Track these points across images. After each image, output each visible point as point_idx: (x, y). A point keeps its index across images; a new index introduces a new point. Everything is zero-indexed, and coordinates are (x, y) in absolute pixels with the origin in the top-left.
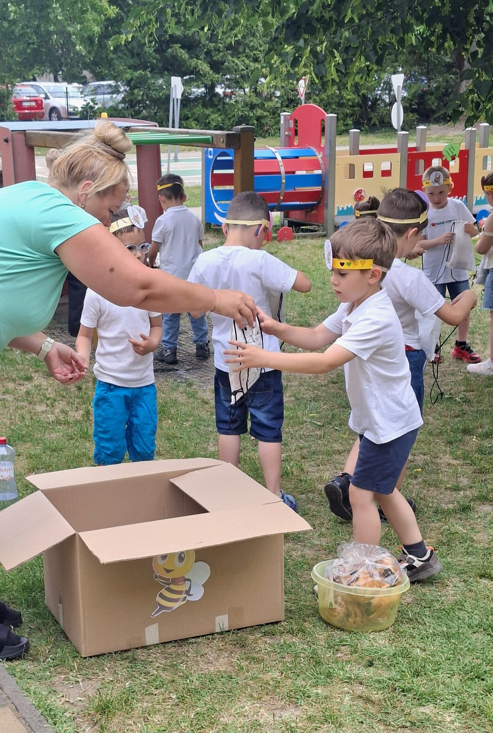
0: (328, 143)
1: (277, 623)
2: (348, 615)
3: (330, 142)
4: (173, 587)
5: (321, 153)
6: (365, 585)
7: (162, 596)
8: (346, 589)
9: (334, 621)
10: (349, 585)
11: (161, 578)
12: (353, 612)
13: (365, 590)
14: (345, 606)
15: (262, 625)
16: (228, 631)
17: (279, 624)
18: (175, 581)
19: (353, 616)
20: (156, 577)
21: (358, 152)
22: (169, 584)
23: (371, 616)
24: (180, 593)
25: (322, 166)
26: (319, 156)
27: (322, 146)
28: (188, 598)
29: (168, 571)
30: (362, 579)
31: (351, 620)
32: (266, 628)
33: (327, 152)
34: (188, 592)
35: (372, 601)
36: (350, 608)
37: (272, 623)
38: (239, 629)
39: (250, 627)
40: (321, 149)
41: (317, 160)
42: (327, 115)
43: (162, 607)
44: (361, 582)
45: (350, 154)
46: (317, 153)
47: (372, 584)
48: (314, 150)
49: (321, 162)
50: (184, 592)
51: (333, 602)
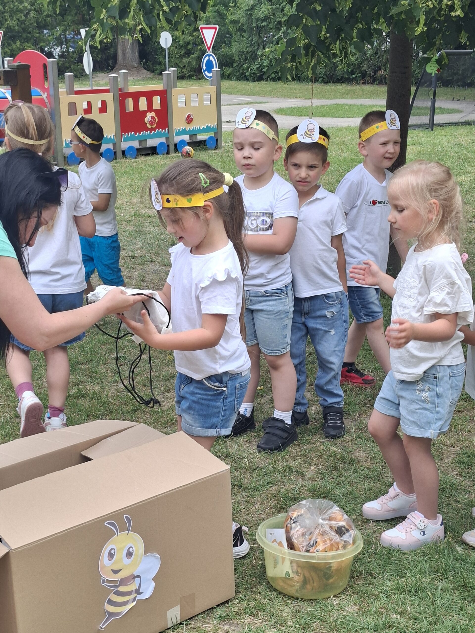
0: (52, 84)
1: (227, 602)
2: (305, 582)
3: (54, 84)
4: (122, 589)
5: (46, 93)
6: (325, 550)
7: (111, 602)
8: (304, 557)
9: (292, 591)
10: (308, 551)
11: (109, 581)
12: (311, 578)
13: (325, 556)
14: (302, 574)
15: (212, 608)
16: (180, 624)
17: (230, 603)
18: (124, 582)
19: (311, 582)
20: (104, 581)
21: (74, 92)
22: (117, 587)
23: (331, 581)
24: (129, 593)
25: (48, 105)
26: (45, 96)
27: (46, 87)
28: (139, 597)
29: (116, 572)
30: (320, 543)
31: (309, 587)
32: (220, 611)
33: (52, 92)
34: (138, 592)
35: (332, 565)
36: (307, 574)
37: (223, 604)
38: (190, 619)
39: (202, 613)
40: (45, 90)
41: (43, 99)
42: (48, 60)
43: (111, 614)
44: (321, 547)
45: (67, 95)
46: (42, 93)
47: (331, 548)
48: (39, 90)
49: (46, 101)
50: (134, 592)
51: (290, 572)
